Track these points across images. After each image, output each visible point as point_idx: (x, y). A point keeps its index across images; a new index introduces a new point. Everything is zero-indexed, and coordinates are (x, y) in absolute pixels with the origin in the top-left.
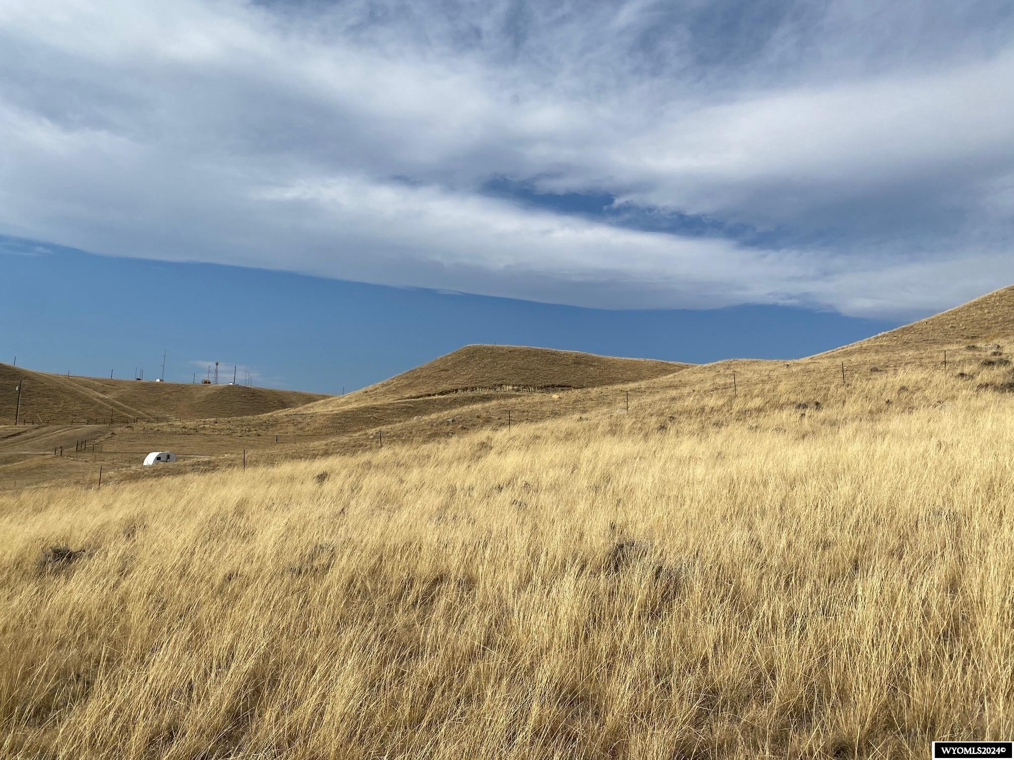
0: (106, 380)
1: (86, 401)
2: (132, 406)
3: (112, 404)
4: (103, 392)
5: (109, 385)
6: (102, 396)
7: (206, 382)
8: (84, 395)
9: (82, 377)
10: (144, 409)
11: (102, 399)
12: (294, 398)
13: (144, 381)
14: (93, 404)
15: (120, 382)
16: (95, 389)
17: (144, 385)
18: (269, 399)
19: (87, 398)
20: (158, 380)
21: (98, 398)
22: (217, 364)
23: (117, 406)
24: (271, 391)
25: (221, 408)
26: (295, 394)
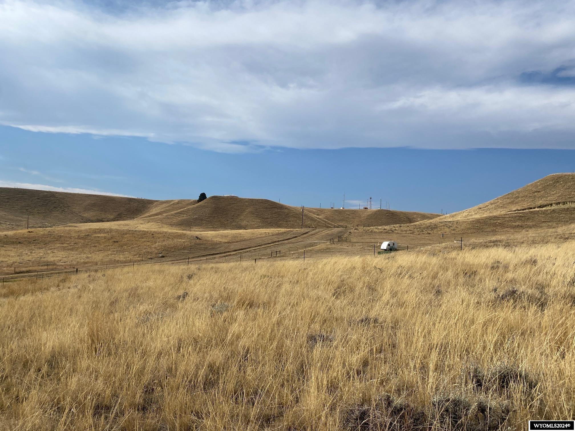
0: (319, 209)
1: (312, 219)
2: (332, 221)
3: (323, 221)
4: (317, 215)
5: (320, 211)
6: (318, 217)
7: (366, 208)
8: (311, 216)
9: (307, 208)
10: (338, 223)
11: (318, 218)
12: (415, 216)
13: (335, 209)
14: (315, 221)
15: (325, 210)
16: (314, 213)
17: (336, 210)
18: (401, 216)
19: (312, 218)
20: (342, 208)
21: (316, 217)
22: (371, 198)
23: (325, 222)
24: (401, 212)
25: (376, 222)
26: (415, 213)
